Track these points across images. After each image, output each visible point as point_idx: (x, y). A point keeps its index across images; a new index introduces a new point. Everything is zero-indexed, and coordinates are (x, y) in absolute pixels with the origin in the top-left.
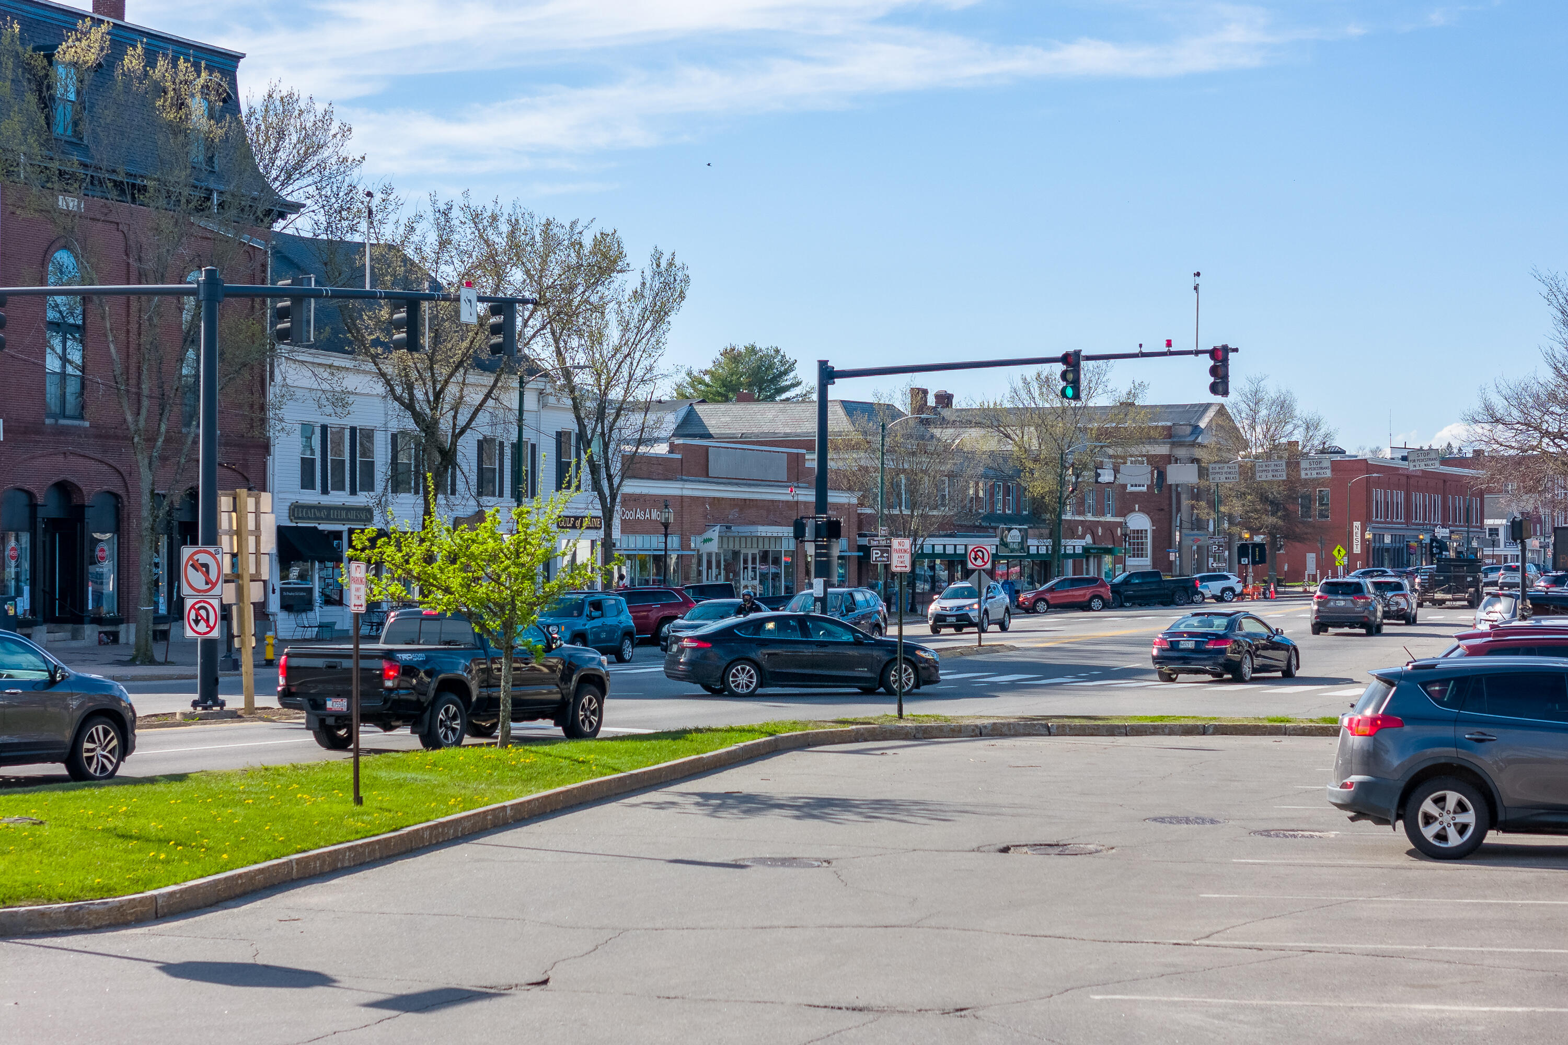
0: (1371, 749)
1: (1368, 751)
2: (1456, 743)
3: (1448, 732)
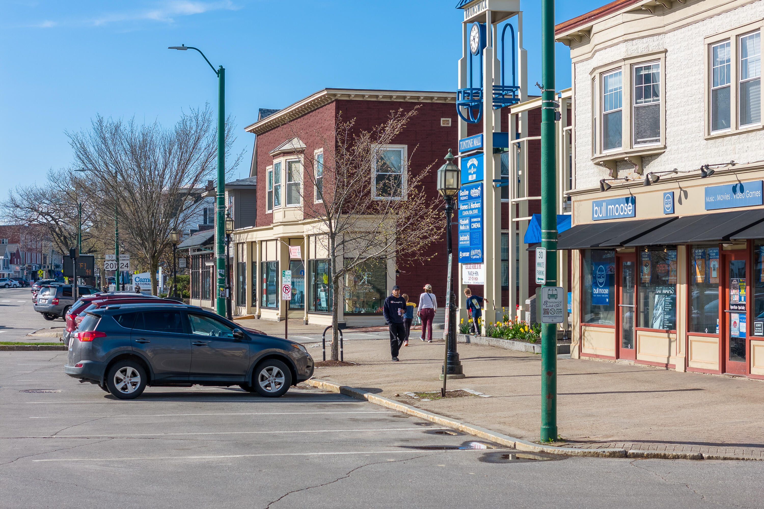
0: (91, 348)
1: (89, 349)
2: (131, 344)
3: (127, 338)
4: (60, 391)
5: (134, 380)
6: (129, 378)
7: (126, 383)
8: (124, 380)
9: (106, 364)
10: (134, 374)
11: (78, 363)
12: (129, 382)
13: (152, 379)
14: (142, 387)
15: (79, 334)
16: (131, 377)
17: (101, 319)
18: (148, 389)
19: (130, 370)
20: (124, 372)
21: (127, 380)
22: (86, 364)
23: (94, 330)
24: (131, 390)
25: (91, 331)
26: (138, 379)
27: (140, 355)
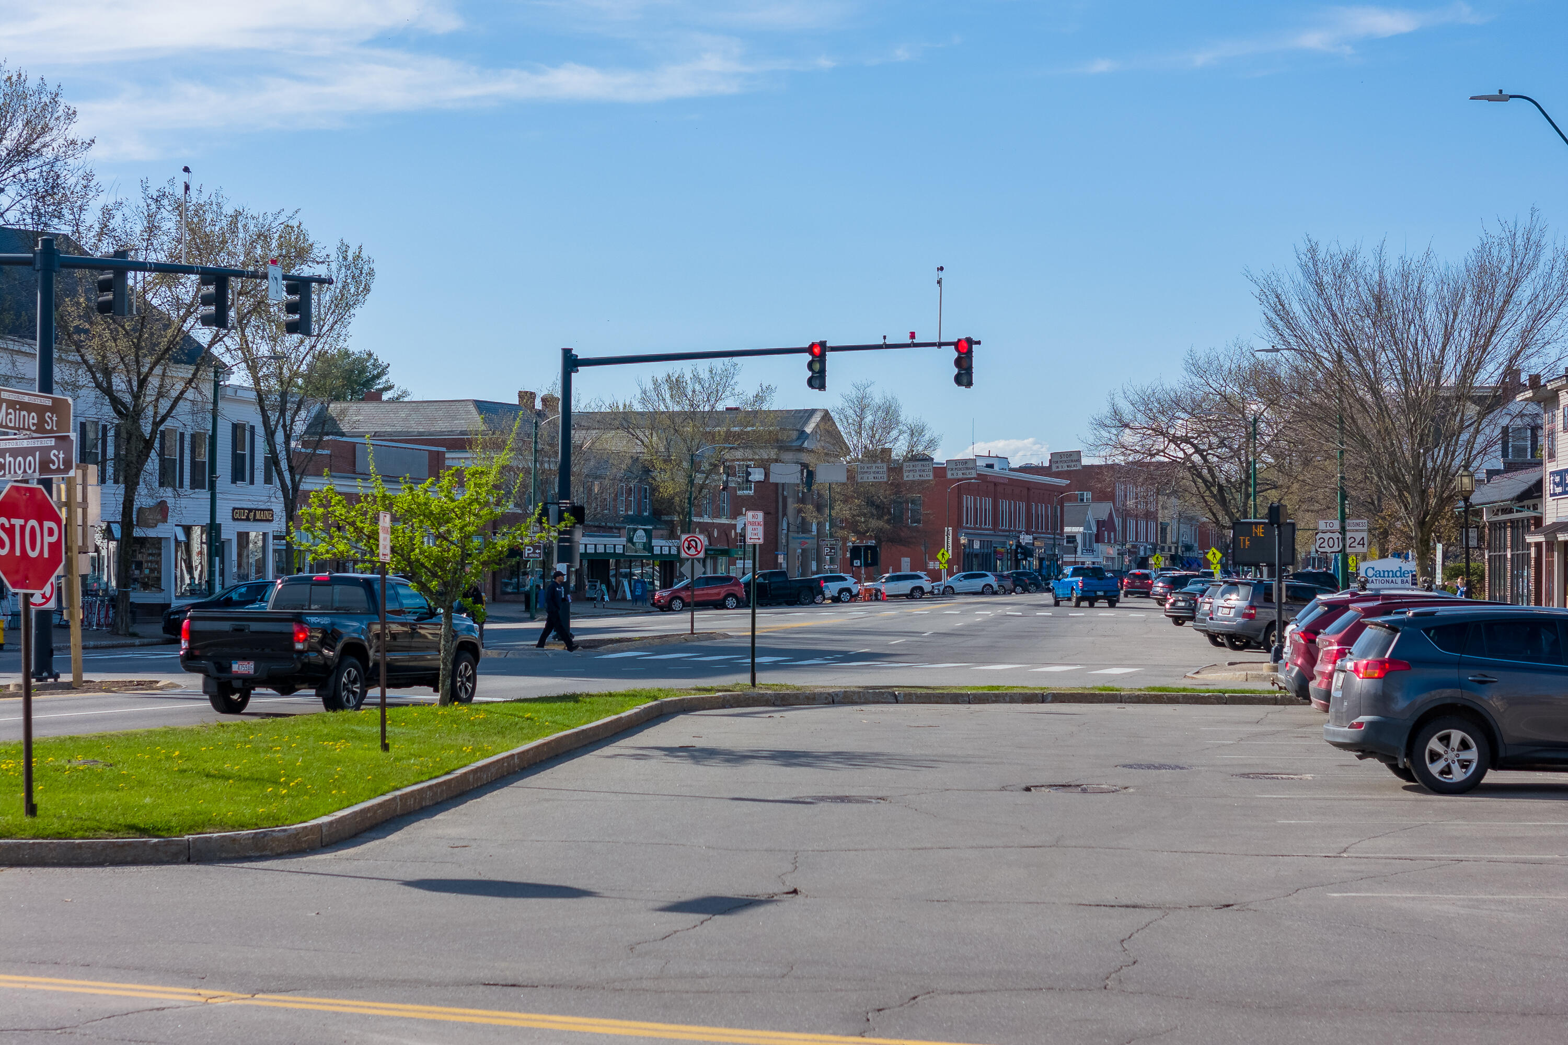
0: (1380, 692)
1: (1375, 694)
2: (1460, 685)
3: (1451, 674)
4: (1309, 777)
5: (1465, 755)
6: (1456, 752)
7: (1450, 761)
8: (1445, 756)
9: (1411, 724)
10: (1464, 745)
11: (1355, 721)
12: (1456, 759)
13: (1502, 754)
14: (1480, 773)
15: (1356, 665)
16: (1458, 750)
17: (1399, 634)
18: (1492, 777)
19: (1456, 736)
20: (1445, 740)
21: (1451, 755)
22: (1371, 724)
23: (1387, 656)
24: (1458, 775)
25: (1380, 659)
26: (1472, 755)
27: (1476, 708)
